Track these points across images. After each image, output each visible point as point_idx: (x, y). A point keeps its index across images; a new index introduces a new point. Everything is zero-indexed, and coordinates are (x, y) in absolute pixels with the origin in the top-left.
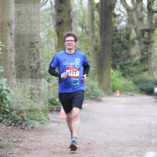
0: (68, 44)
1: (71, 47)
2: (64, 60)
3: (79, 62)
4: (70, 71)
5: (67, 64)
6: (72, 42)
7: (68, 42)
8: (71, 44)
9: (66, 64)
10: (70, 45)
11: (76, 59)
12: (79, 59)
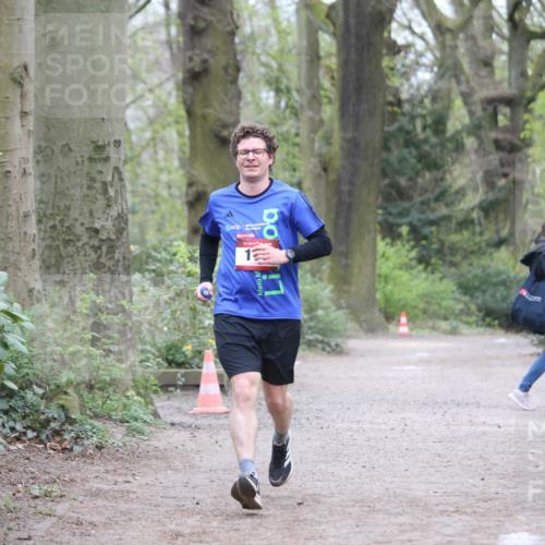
0: (247, 163)
1: (254, 174)
2: (230, 214)
4: (248, 252)
5: (238, 227)
6: (257, 156)
7: (245, 156)
9: (233, 227)
10: (251, 164)
11: (266, 212)
12: (275, 211)
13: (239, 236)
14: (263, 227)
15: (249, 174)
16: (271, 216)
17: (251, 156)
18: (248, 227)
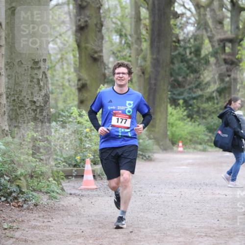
0: (119, 78)
1: (122, 83)
2: (111, 101)
3: (132, 106)
4: (118, 119)
5: (114, 108)
9: (112, 108)
13: (114, 112)
15: (119, 83)
16: (130, 104)
18: (119, 108)
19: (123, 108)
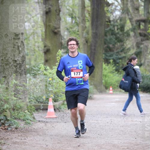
2: (69, 63)
4: (75, 73)
6: (74, 46)
8: (73, 48)
11: (79, 61)
12: (81, 61)
13: (72, 69)
14: (79, 66)
16: (80, 63)
17: (72, 46)
18: (74, 66)
19: (76, 66)
